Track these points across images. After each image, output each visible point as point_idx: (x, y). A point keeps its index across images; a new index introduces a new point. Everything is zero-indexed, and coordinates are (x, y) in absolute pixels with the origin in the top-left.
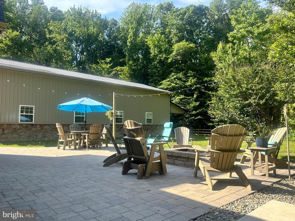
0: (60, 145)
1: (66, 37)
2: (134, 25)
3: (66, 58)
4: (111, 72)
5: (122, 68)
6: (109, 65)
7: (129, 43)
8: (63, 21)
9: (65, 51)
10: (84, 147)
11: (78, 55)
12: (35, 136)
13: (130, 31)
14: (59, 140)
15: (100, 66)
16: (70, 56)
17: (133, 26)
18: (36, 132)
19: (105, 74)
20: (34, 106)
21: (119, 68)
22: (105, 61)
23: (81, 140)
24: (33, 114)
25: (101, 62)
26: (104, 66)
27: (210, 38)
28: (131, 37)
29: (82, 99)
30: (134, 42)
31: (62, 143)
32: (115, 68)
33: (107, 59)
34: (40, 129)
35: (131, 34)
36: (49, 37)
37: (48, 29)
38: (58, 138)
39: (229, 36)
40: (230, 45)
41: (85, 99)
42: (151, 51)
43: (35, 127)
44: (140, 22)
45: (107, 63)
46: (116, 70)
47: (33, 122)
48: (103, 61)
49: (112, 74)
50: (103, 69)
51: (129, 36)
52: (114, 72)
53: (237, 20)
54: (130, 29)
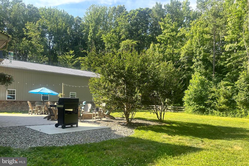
0: (30, 112)
1: (39, 34)
2: (94, 24)
3: (39, 50)
4: (74, 61)
5: (83, 58)
6: (72, 56)
7: (90, 38)
8: (37, 22)
9: (39, 45)
10: (42, 114)
11: (51, 44)
12: (16, 108)
13: (90, 28)
14: (29, 110)
15: (65, 57)
16: (42, 48)
17: (92, 24)
18: (17, 106)
19: (68, 63)
20: (16, 90)
21: (80, 58)
22: (69, 53)
23: (41, 110)
24: (15, 95)
25: (66, 54)
26: (68, 57)
27: (149, 36)
28: (91, 33)
29: (42, 88)
30: (93, 37)
31: (31, 111)
32: (77, 59)
33: (71, 51)
34: (19, 104)
35: (91, 31)
36: (26, 35)
37: (26, 28)
38: (28, 108)
39: (157, 38)
40: (158, 45)
41: (44, 88)
42: (106, 45)
43: (17, 103)
44: (98, 22)
45: (70, 55)
46: (78, 60)
47: (15, 100)
48: (67, 53)
49: (74, 63)
50: (67, 59)
51: (90, 32)
52: (76, 62)
53: (164, 26)
54: (90, 27)
